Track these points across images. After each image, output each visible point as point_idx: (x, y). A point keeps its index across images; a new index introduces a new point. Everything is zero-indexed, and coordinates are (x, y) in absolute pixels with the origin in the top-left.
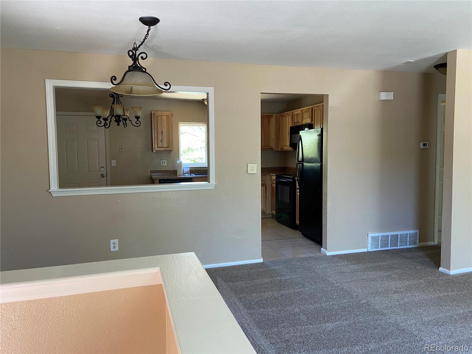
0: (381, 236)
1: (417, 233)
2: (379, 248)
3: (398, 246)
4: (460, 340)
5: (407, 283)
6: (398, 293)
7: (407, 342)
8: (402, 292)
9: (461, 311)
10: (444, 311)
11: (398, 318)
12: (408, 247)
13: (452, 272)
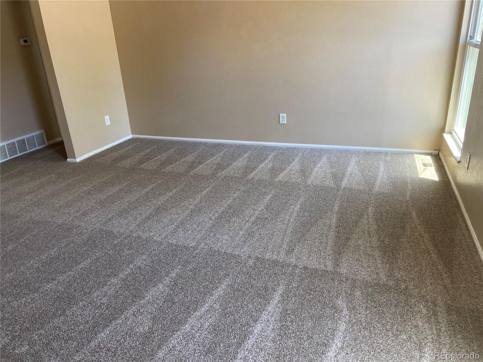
0: (7, 145)
1: (42, 133)
2: (7, 157)
3: (27, 150)
4: (86, 210)
5: (38, 182)
6: (31, 193)
7: (42, 231)
8: (35, 191)
9: (86, 189)
10: (72, 193)
11: (33, 214)
12: (38, 148)
13: (78, 160)
